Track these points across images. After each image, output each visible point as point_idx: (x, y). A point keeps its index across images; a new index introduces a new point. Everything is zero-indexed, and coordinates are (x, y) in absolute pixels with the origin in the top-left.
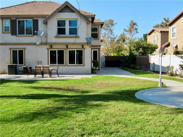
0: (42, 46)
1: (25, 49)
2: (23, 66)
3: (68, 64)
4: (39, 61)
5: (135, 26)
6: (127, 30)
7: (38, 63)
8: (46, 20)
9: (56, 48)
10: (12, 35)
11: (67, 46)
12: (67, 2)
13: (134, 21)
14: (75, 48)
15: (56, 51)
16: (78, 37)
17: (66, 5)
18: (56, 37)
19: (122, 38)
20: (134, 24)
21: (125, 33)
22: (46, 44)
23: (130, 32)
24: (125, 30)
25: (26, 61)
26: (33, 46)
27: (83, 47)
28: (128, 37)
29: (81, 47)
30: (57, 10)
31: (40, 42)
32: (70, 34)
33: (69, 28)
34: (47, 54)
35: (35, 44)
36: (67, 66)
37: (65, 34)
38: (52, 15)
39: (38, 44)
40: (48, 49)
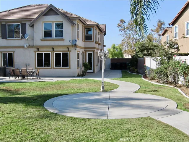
0: (29, 49)
1: (14, 52)
2: (12, 68)
3: (55, 67)
4: (28, 63)
5: (163, 26)
6: (154, 30)
7: (27, 66)
8: (31, 23)
9: (43, 51)
10: (2, 38)
11: (53, 49)
12: (51, 5)
13: (162, 21)
14: (61, 51)
15: (43, 53)
16: (63, 40)
17: (50, 8)
18: (42, 40)
19: (149, 39)
20: (162, 24)
21: (152, 33)
22: (32, 47)
23: (158, 32)
24: (152, 30)
25: (15, 63)
26: (21, 49)
27: (69, 50)
28: (155, 38)
29: (67, 49)
30: (42, 13)
31: (28, 45)
32: (56, 37)
33: (55, 31)
34: (34, 57)
35: (23, 47)
36: (54, 68)
37: (51, 36)
38: (37, 18)
39: (25, 47)
40: (35, 52)
